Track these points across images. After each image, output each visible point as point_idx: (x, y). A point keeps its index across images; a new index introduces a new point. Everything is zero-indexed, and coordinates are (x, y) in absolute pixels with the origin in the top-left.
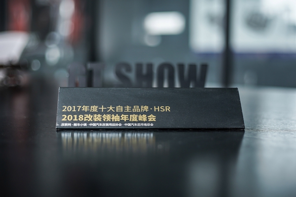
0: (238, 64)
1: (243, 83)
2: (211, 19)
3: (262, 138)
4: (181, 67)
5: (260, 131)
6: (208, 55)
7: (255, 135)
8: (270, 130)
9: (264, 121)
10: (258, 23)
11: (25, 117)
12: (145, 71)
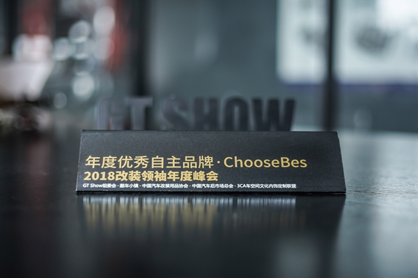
0: (345, 99)
1: (351, 127)
2: (307, 36)
3: (379, 204)
4: (257, 102)
5: (376, 194)
6: (302, 87)
7: (369, 200)
8: (390, 192)
9: (382, 180)
10: (374, 41)
11: (45, 174)
12: (206, 109)
